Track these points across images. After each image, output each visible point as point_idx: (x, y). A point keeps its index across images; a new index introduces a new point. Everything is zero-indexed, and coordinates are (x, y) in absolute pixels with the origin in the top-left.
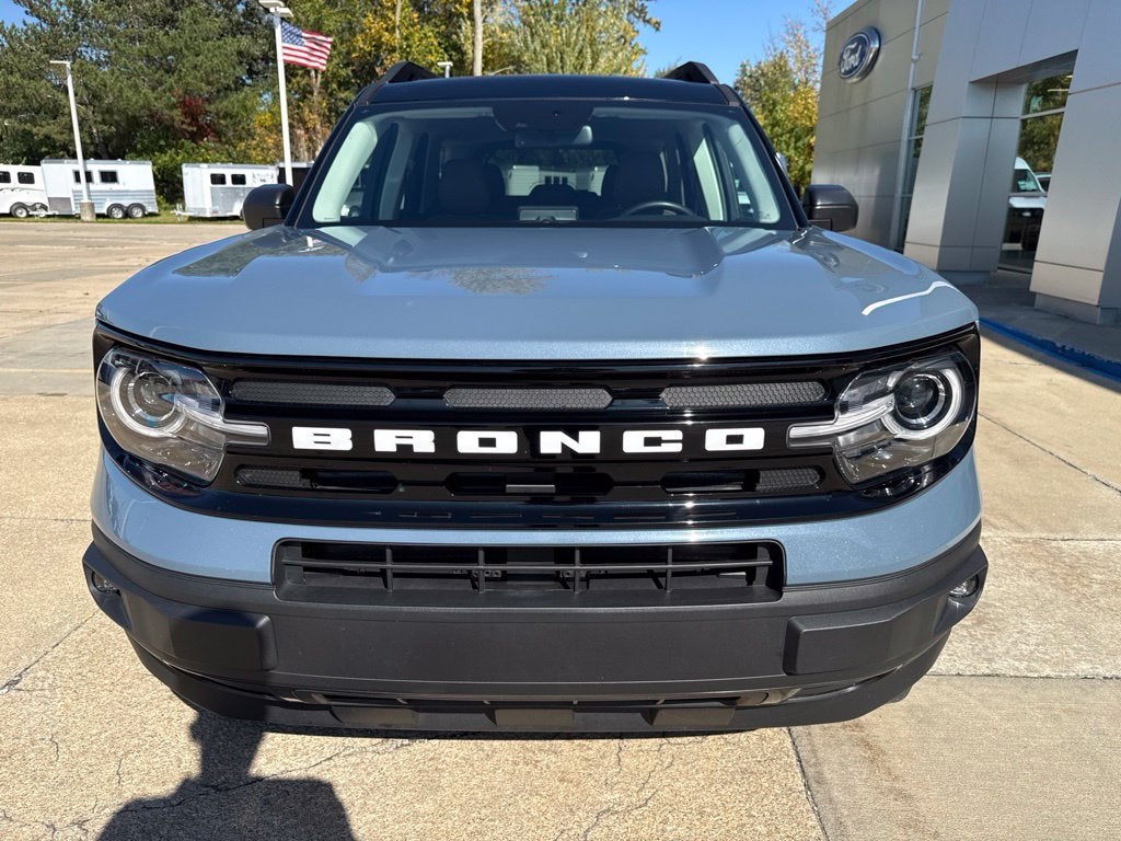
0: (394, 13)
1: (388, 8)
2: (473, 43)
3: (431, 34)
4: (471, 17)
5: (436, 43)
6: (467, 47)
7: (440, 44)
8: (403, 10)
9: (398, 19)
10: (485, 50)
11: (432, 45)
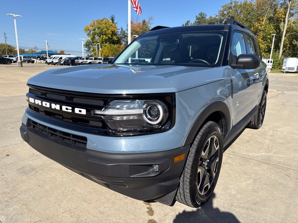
0: (263, 22)
1: (262, 21)
2: (284, 27)
3: (272, 26)
4: (284, 21)
5: (273, 28)
6: (282, 28)
7: (274, 28)
8: (265, 21)
9: (264, 23)
10: (287, 29)
11: (272, 28)
